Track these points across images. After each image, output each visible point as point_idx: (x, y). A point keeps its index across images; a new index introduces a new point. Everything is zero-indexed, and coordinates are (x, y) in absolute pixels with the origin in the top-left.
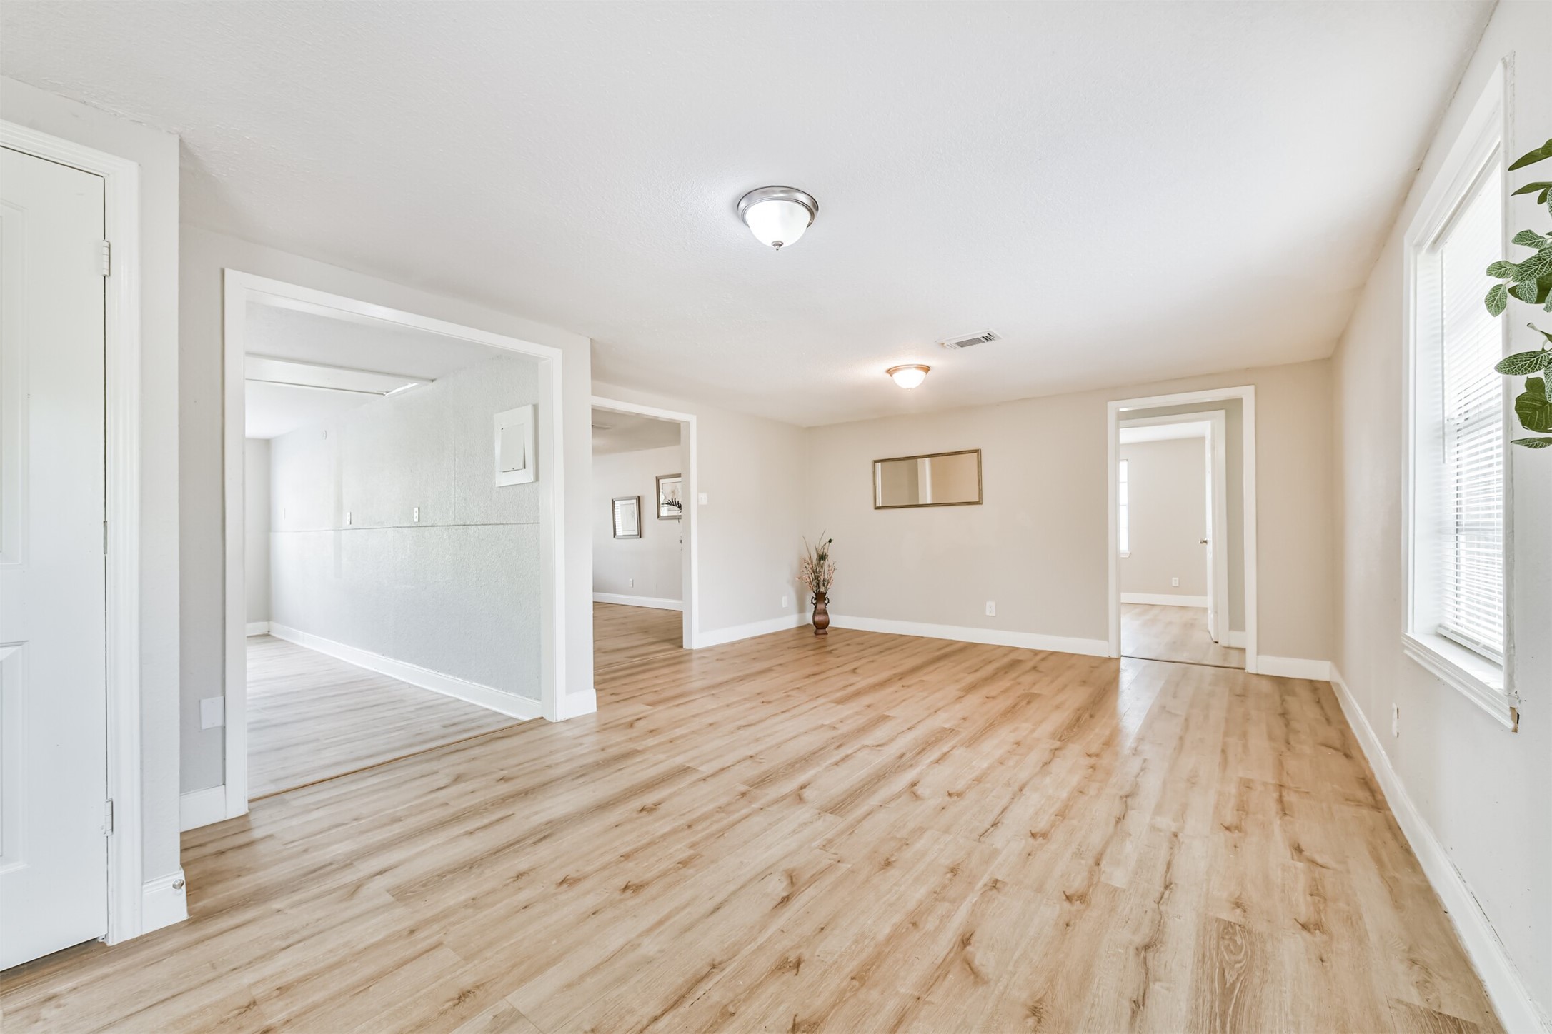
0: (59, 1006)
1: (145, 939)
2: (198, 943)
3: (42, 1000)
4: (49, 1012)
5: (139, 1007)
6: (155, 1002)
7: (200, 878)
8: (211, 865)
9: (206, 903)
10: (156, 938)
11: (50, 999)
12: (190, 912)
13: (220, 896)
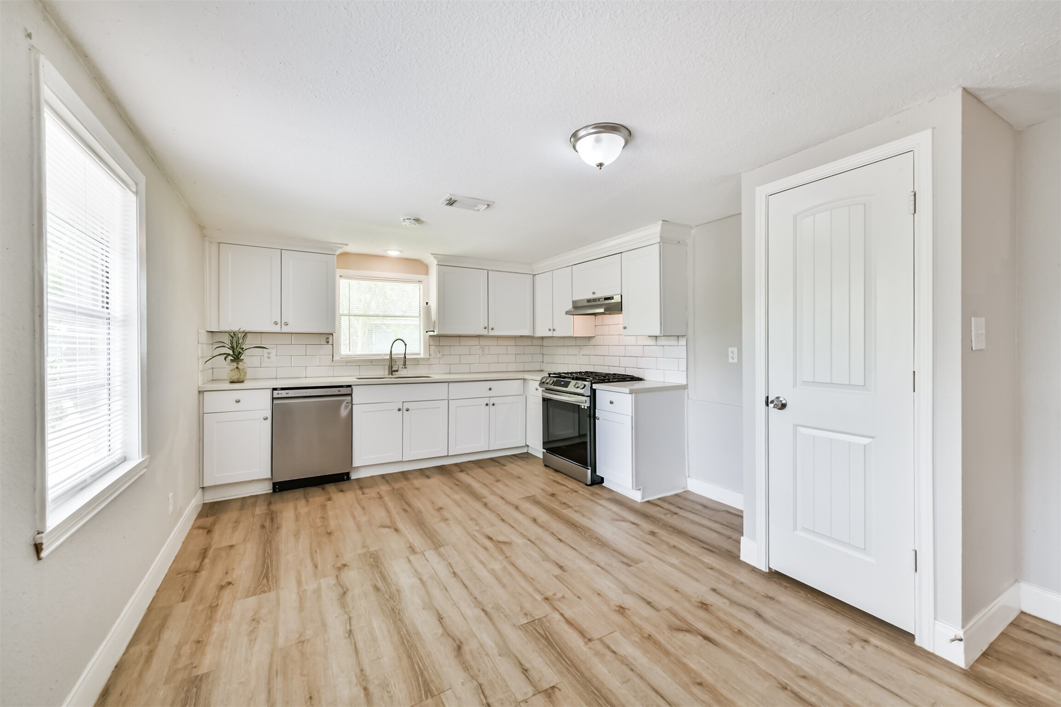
0: (863, 647)
1: (932, 657)
2: (948, 686)
3: (864, 639)
4: (857, 646)
5: (880, 682)
6: (887, 687)
7: (1009, 655)
8: (1029, 653)
9: (988, 671)
10: (936, 661)
11: (866, 641)
12: (972, 667)
13: (1003, 676)
